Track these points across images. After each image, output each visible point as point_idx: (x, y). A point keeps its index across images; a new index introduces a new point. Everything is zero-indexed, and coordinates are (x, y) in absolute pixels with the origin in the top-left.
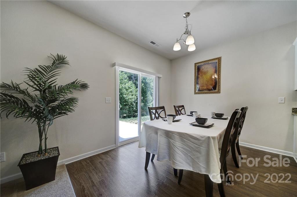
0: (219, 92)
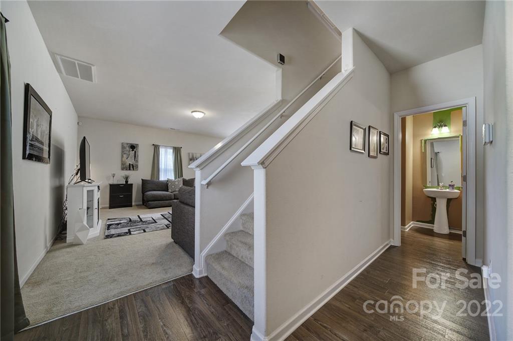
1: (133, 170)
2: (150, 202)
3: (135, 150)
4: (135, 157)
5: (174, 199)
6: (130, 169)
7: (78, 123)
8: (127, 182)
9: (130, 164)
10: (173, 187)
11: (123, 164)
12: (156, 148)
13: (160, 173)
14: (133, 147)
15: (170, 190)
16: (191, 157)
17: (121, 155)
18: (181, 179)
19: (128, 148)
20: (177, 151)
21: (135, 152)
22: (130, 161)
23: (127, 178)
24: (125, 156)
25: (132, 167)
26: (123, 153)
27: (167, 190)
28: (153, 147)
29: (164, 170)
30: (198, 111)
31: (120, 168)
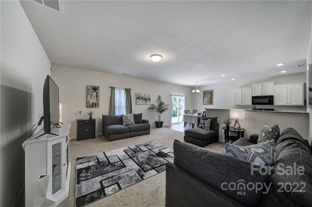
0: (213, 104)
1: (96, 107)
2: (110, 136)
3: (97, 91)
4: (97, 97)
5: (129, 132)
6: (93, 107)
7: (51, 69)
8: (91, 117)
9: (93, 103)
10: (127, 121)
11: (87, 102)
12: (113, 89)
13: (116, 110)
14: (95, 89)
15: (124, 124)
16: (137, 96)
17: (86, 96)
18: (132, 115)
19: (91, 90)
20: (128, 91)
21: (97, 93)
22: (93, 100)
23: (91, 114)
24: (89, 96)
25: (95, 105)
26: (87, 94)
27: (122, 124)
28: (110, 89)
29: (118, 107)
30: (157, 55)
31: (85, 106)
